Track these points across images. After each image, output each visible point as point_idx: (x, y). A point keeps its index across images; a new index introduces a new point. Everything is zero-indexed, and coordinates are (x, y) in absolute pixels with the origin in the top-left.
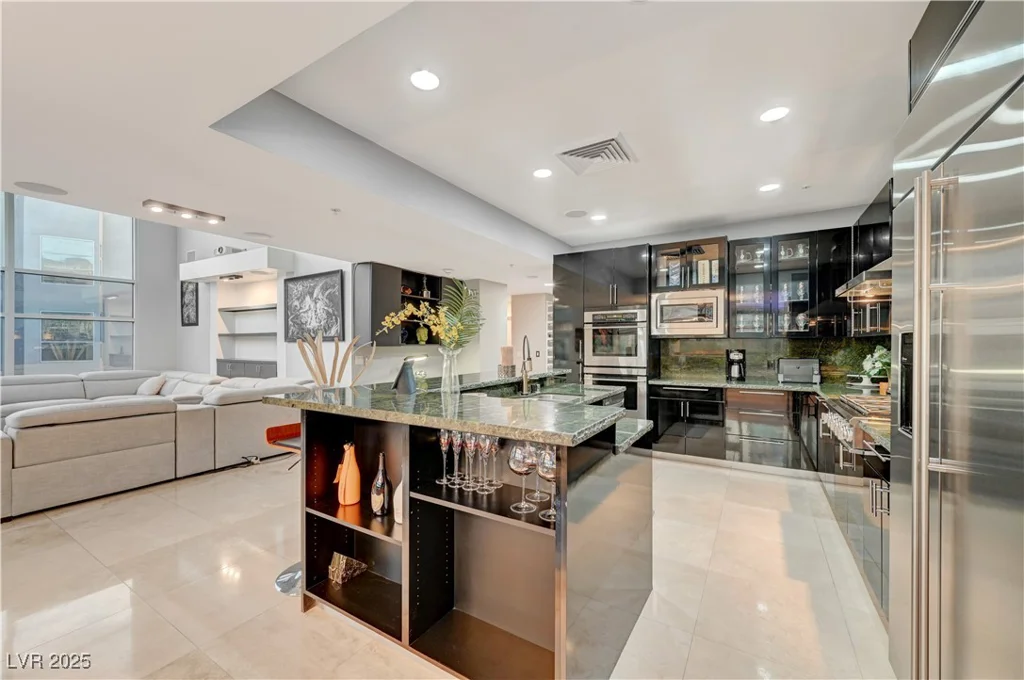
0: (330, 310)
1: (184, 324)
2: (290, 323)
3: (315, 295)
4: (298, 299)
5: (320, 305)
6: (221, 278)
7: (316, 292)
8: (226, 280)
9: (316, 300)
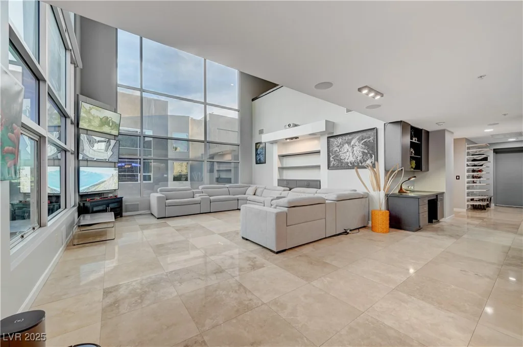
0: (366, 151)
1: (257, 163)
2: (331, 159)
4: (338, 146)
5: (357, 148)
6: (286, 139)
7: (354, 142)
8: (288, 140)
9: (353, 146)
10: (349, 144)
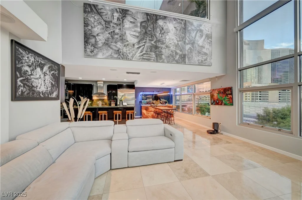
0: (53, 83)
3: (44, 70)
4: (30, 66)
5: (47, 77)
7: (46, 68)
9: (45, 74)
10: (42, 69)
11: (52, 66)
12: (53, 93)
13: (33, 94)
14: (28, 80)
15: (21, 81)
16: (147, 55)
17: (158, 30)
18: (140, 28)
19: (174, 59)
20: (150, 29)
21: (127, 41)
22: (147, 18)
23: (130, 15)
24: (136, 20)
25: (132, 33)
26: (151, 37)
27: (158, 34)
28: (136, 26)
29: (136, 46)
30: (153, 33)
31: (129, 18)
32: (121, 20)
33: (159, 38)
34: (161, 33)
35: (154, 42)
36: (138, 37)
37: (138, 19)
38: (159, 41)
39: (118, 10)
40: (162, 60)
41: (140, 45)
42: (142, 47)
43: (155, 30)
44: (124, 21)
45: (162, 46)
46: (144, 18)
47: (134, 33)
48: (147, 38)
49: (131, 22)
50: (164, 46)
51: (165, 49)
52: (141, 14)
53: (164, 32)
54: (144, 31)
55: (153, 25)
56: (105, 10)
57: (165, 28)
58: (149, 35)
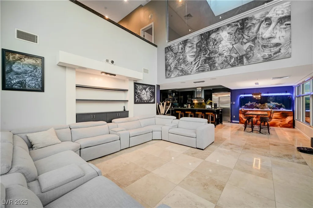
0: (152, 95)
2: (136, 97)
3: (146, 90)
4: (140, 90)
5: (148, 93)
7: (147, 89)
9: (147, 92)
10: (145, 90)
11: (150, 88)
12: (151, 100)
13: (142, 101)
14: (139, 96)
15: (137, 97)
16: (202, 68)
17: (211, 43)
18: (196, 48)
19: (229, 64)
20: (203, 46)
21: (188, 61)
22: (202, 37)
23: (189, 42)
24: (193, 43)
25: (190, 55)
26: (205, 52)
27: (211, 47)
28: (193, 48)
29: (193, 63)
30: (207, 48)
31: (189, 45)
32: (183, 48)
33: (212, 50)
34: (214, 44)
35: (208, 55)
36: (194, 56)
37: (194, 43)
38: (212, 52)
39: (182, 43)
40: (216, 68)
41: (196, 61)
42: (198, 62)
43: (208, 44)
44: (185, 48)
45: (215, 55)
46: (198, 40)
47: (192, 54)
48: (201, 54)
49: (190, 47)
50: (217, 55)
51: (218, 57)
52: (196, 37)
53: (217, 43)
54: (199, 49)
55: (207, 41)
56: (175, 46)
57: (217, 39)
58: (203, 50)
